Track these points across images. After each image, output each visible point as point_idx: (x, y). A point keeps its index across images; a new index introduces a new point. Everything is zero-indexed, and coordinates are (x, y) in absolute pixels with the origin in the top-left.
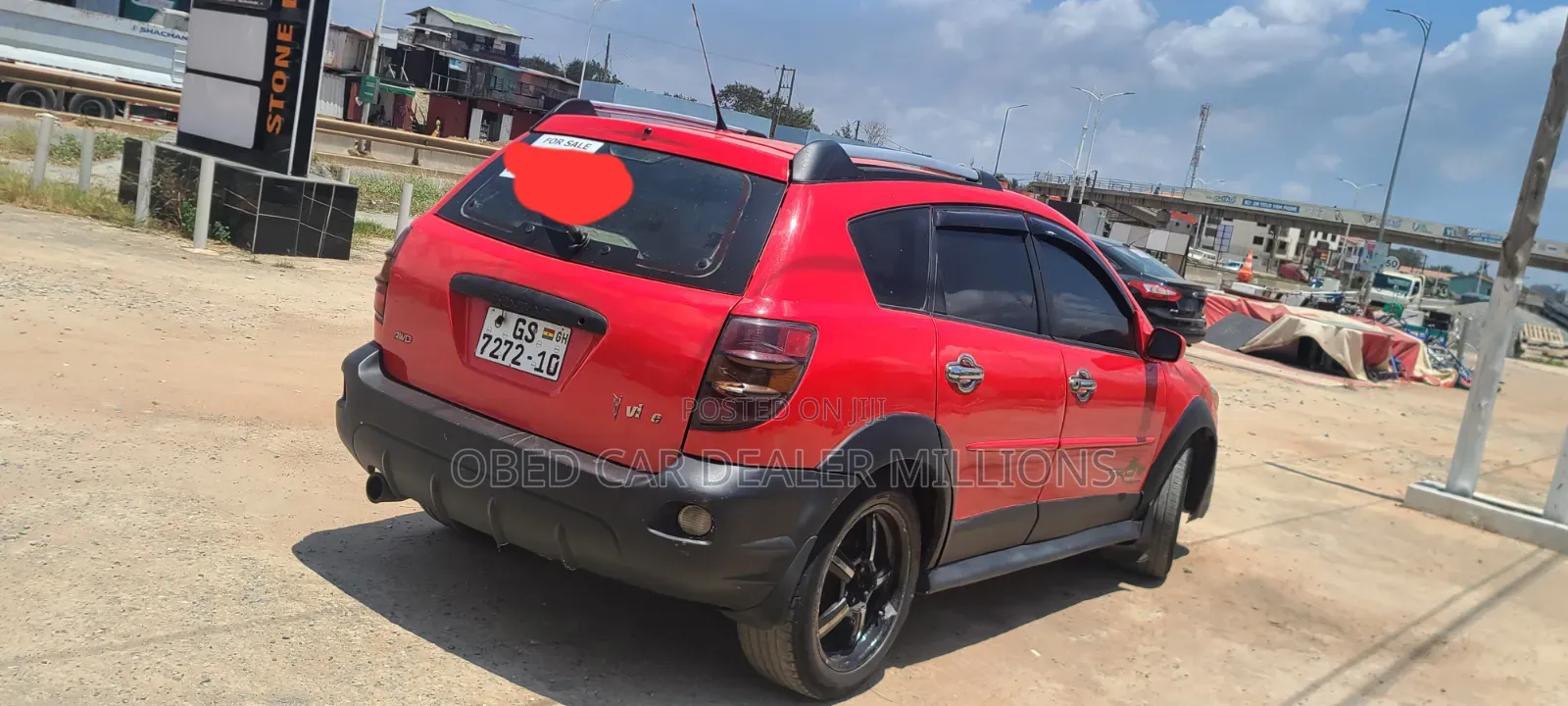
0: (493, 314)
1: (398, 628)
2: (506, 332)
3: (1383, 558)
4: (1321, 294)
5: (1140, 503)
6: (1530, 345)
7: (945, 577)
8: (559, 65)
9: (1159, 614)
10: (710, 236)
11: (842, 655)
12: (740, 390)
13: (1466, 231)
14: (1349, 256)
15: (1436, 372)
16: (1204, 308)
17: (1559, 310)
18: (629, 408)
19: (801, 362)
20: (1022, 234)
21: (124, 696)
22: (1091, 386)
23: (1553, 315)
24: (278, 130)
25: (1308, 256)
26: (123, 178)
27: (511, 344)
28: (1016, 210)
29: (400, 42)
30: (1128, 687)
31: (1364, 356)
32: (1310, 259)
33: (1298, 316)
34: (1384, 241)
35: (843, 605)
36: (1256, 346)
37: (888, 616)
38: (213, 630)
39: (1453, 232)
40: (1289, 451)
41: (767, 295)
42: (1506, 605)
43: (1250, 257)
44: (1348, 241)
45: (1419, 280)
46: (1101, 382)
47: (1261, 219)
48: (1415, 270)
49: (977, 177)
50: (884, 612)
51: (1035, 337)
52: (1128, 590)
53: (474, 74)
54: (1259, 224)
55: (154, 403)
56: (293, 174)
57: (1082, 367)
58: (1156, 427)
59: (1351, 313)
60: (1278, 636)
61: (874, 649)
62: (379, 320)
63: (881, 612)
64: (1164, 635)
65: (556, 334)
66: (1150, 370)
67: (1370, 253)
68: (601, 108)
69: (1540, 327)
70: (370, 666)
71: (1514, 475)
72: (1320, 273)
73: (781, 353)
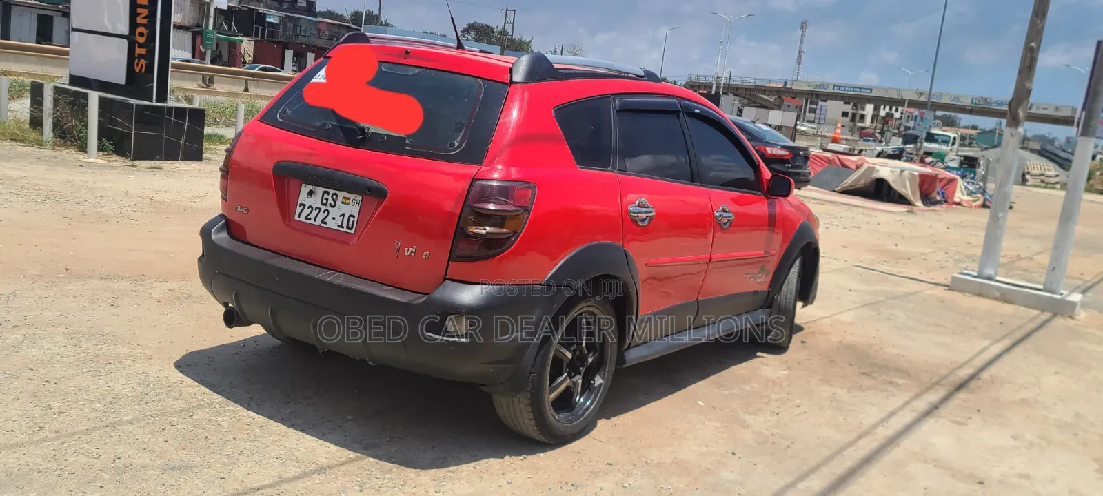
0: (305, 189)
1: (253, 414)
2: (316, 201)
3: (937, 325)
4: (890, 149)
5: (768, 295)
6: (1032, 175)
7: (634, 356)
8: (345, 15)
9: (785, 372)
10: (456, 124)
11: (567, 412)
12: (484, 232)
13: (986, 99)
14: (908, 121)
15: (970, 198)
16: (809, 163)
17: (1050, 150)
18: (406, 249)
19: (526, 210)
20: (676, 113)
21: (59, 472)
22: (730, 217)
23: (1047, 154)
24: (143, 71)
25: (880, 123)
26: (31, 111)
27: (320, 209)
28: (673, 96)
29: (230, 4)
30: (765, 422)
31: (920, 189)
32: (881, 125)
33: (874, 164)
34: (930, 110)
35: (565, 379)
36: (847, 187)
37: (597, 384)
38: (119, 423)
39: (977, 101)
40: (872, 257)
41: (498, 163)
42: (1018, 350)
43: (839, 125)
44: (906, 111)
45: (956, 135)
46: (737, 215)
47: (846, 99)
48: (953, 129)
49: (643, 74)
50: (594, 381)
51: (690, 184)
52: (763, 357)
53: (285, 25)
54: (845, 103)
55: (67, 269)
56: (158, 101)
57: (723, 204)
58: (776, 244)
59: (910, 160)
60: (865, 382)
61: (589, 407)
62: (224, 198)
63: (592, 382)
64: (789, 386)
65: (351, 200)
66: (771, 204)
67: (922, 118)
68: (373, 38)
69: (1038, 163)
70: (235, 442)
71: (1024, 264)
72: (888, 134)
73: (512, 204)
